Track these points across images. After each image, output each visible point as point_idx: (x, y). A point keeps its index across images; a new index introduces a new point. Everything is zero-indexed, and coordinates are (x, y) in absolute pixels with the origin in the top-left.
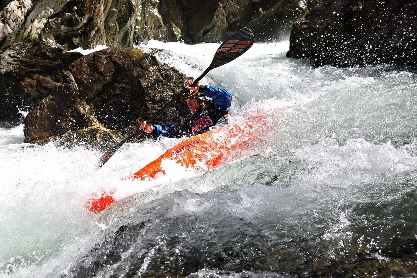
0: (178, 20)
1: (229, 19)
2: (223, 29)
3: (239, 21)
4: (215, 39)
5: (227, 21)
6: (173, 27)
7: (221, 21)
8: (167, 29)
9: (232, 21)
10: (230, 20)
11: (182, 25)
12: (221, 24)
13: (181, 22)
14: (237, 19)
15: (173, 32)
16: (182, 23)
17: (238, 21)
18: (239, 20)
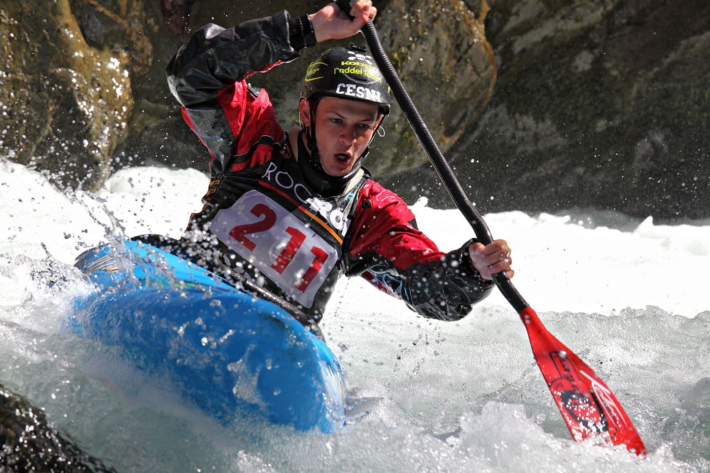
0: (117, 11)
1: (513, 22)
2: (453, 94)
3: (596, 38)
4: (393, 167)
5: (490, 35)
6: (68, 63)
7: (444, 38)
8: (20, 75)
9: (534, 36)
10: (521, 30)
11: (149, 47)
12: (444, 59)
13: (137, 26)
14: (571, 25)
15: (67, 101)
16: (147, 28)
17: (582, 40)
18: (590, 29)
